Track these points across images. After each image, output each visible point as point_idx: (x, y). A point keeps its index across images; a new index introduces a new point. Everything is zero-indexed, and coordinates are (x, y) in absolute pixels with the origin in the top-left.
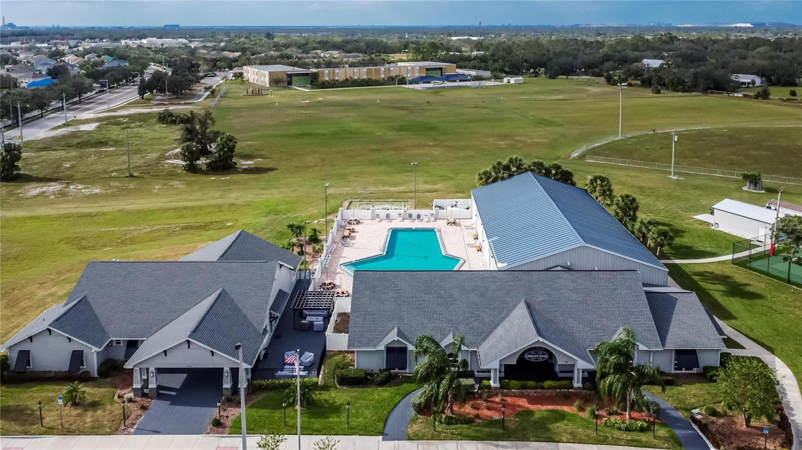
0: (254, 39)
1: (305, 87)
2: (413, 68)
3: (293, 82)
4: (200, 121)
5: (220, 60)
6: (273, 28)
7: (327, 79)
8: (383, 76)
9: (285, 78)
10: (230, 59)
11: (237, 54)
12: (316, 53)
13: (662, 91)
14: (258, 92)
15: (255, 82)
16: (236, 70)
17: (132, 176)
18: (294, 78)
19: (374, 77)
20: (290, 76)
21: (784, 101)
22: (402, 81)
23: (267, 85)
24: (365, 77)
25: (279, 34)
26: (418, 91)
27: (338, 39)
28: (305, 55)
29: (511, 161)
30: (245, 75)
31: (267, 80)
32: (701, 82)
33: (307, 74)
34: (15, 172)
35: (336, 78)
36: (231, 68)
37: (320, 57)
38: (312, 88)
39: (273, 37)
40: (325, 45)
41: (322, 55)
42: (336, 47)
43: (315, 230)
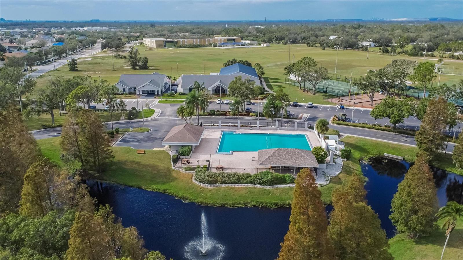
0: (145, 27)
1: (171, 47)
2: (221, 39)
3: (167, 45)
4: (134, 53)
5: (131, 37)
6: (153, 22)
7: (182, 44)
8: (207, 43)
9: (163, 44)
10: (135, 36)
11: (138, 34)
12: (177, 34)
13: (326, 49)
14: (151, 49)
15: (149, 46)
16: (140, 41)
17: (115, 70)
18: (166, 43)
19: (203, 44)
20: (165, 42)
21: (372, 52)
22: (215, 45)
23: (155, 47)
24: (199, 43)
25: (157, 25)
26: (221, 49)
27: (189, 27)
28: (171, 35)
29: (233, 60)
30: (144, 42)
31: (155, 44)
32: (344, 44)
33: (173, 42)
34: (76, 69)
35: (186, 44)
36: (137, 40)
37: (179, 36)
38: (175, 48)
39: (154, 26)
40: (182, 30)
41: (180, 35)
42: (187, 31)
43: (175, 77)
